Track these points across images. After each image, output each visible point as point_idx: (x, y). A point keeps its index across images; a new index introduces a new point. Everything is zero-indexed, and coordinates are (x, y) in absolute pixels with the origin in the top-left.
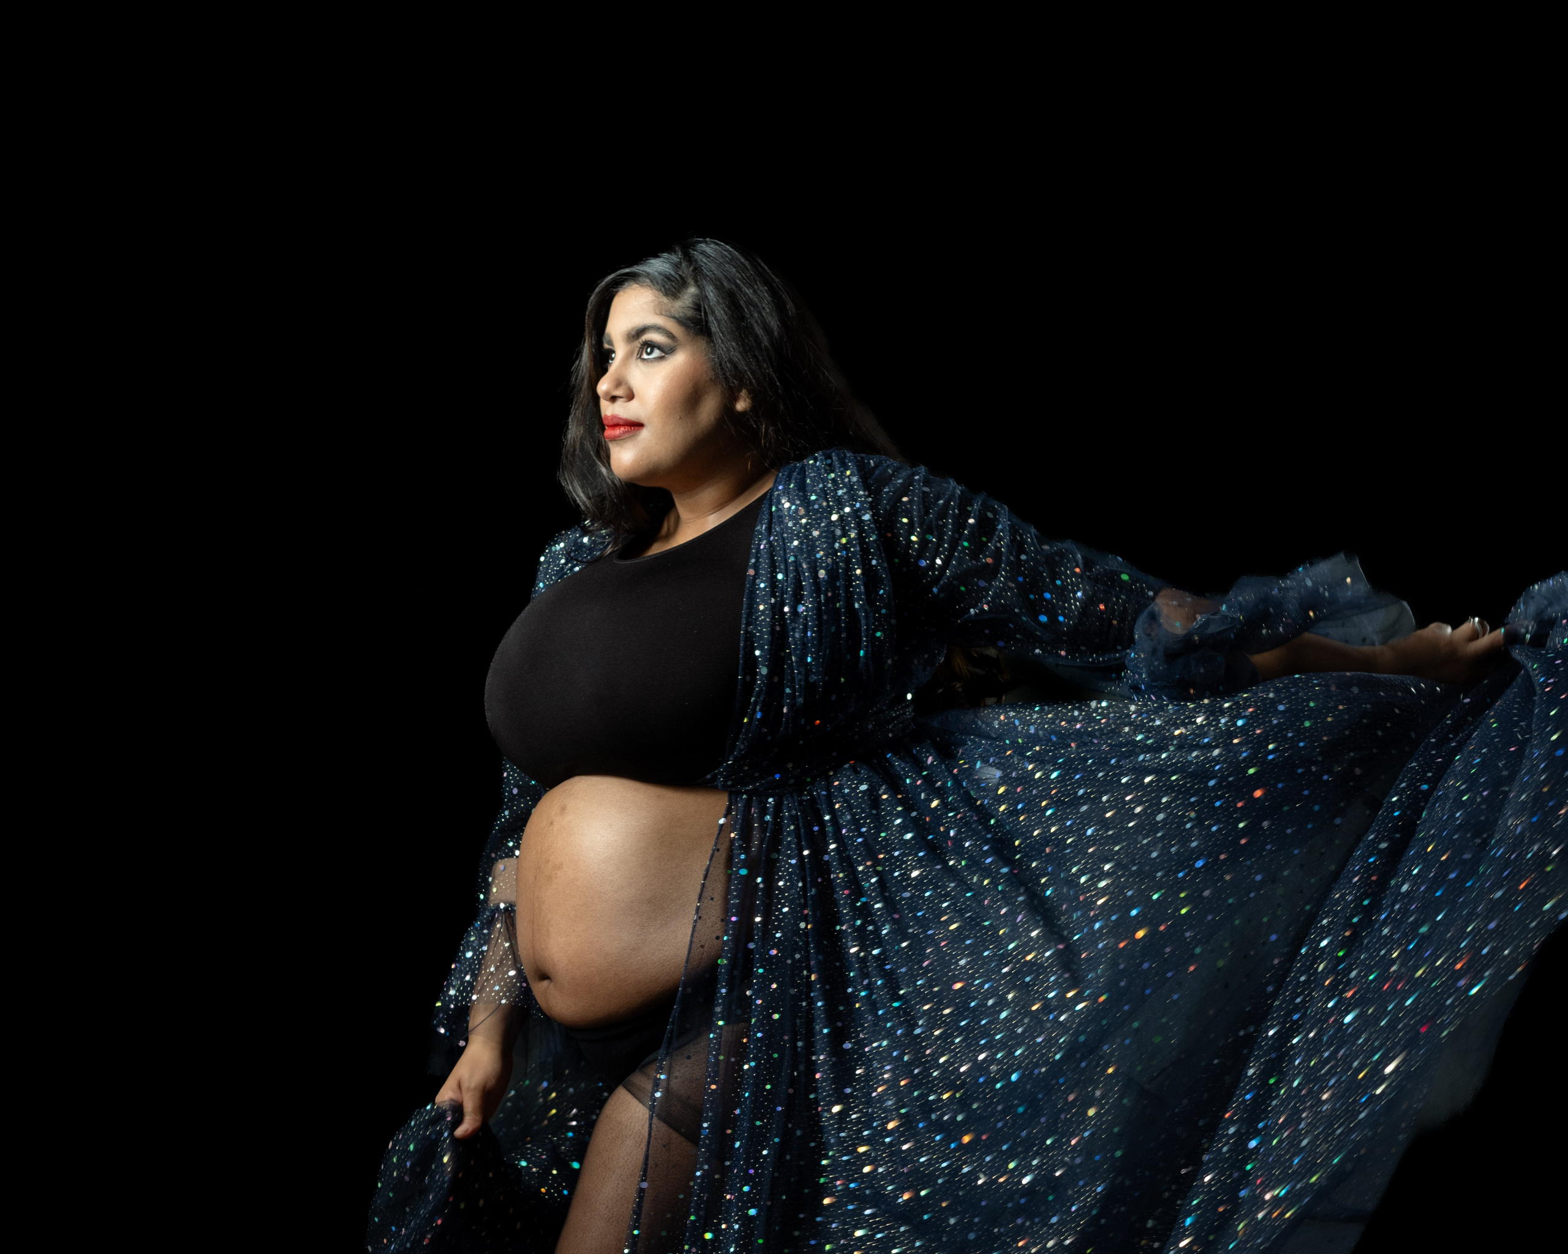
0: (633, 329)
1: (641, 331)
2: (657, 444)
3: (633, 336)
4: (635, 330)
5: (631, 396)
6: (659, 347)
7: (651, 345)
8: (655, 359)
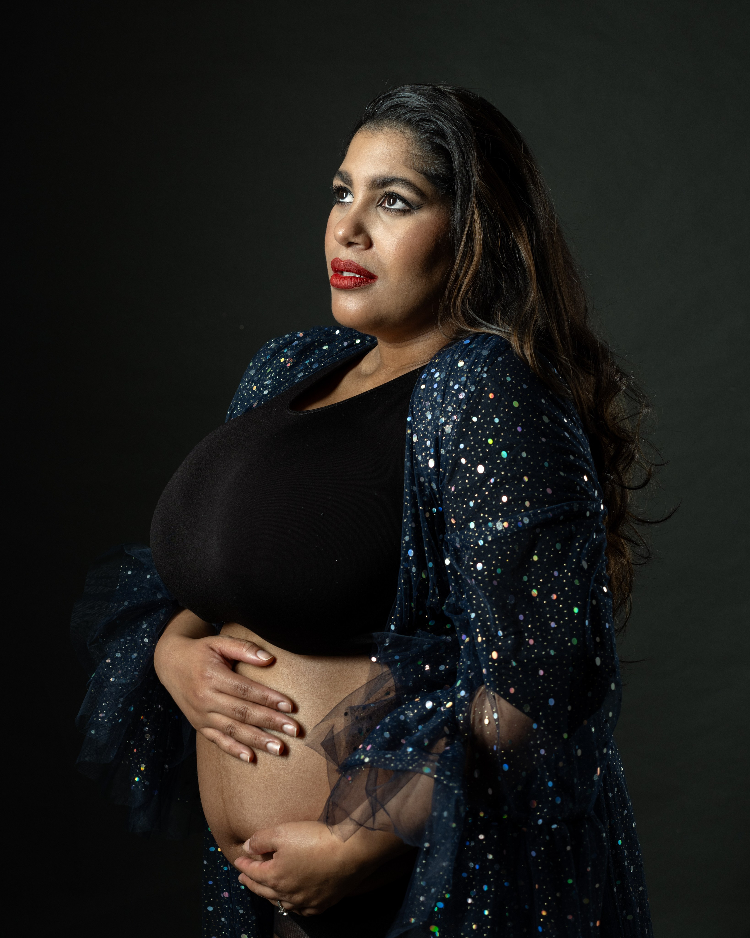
0: (380, 177)
1: (386, 182)
2: (388, 298)
3: (379, 185)
4: (382, 179)
5: (369, 244)
6: (403, 200)
7: (393, 197)
8: (398, 210)
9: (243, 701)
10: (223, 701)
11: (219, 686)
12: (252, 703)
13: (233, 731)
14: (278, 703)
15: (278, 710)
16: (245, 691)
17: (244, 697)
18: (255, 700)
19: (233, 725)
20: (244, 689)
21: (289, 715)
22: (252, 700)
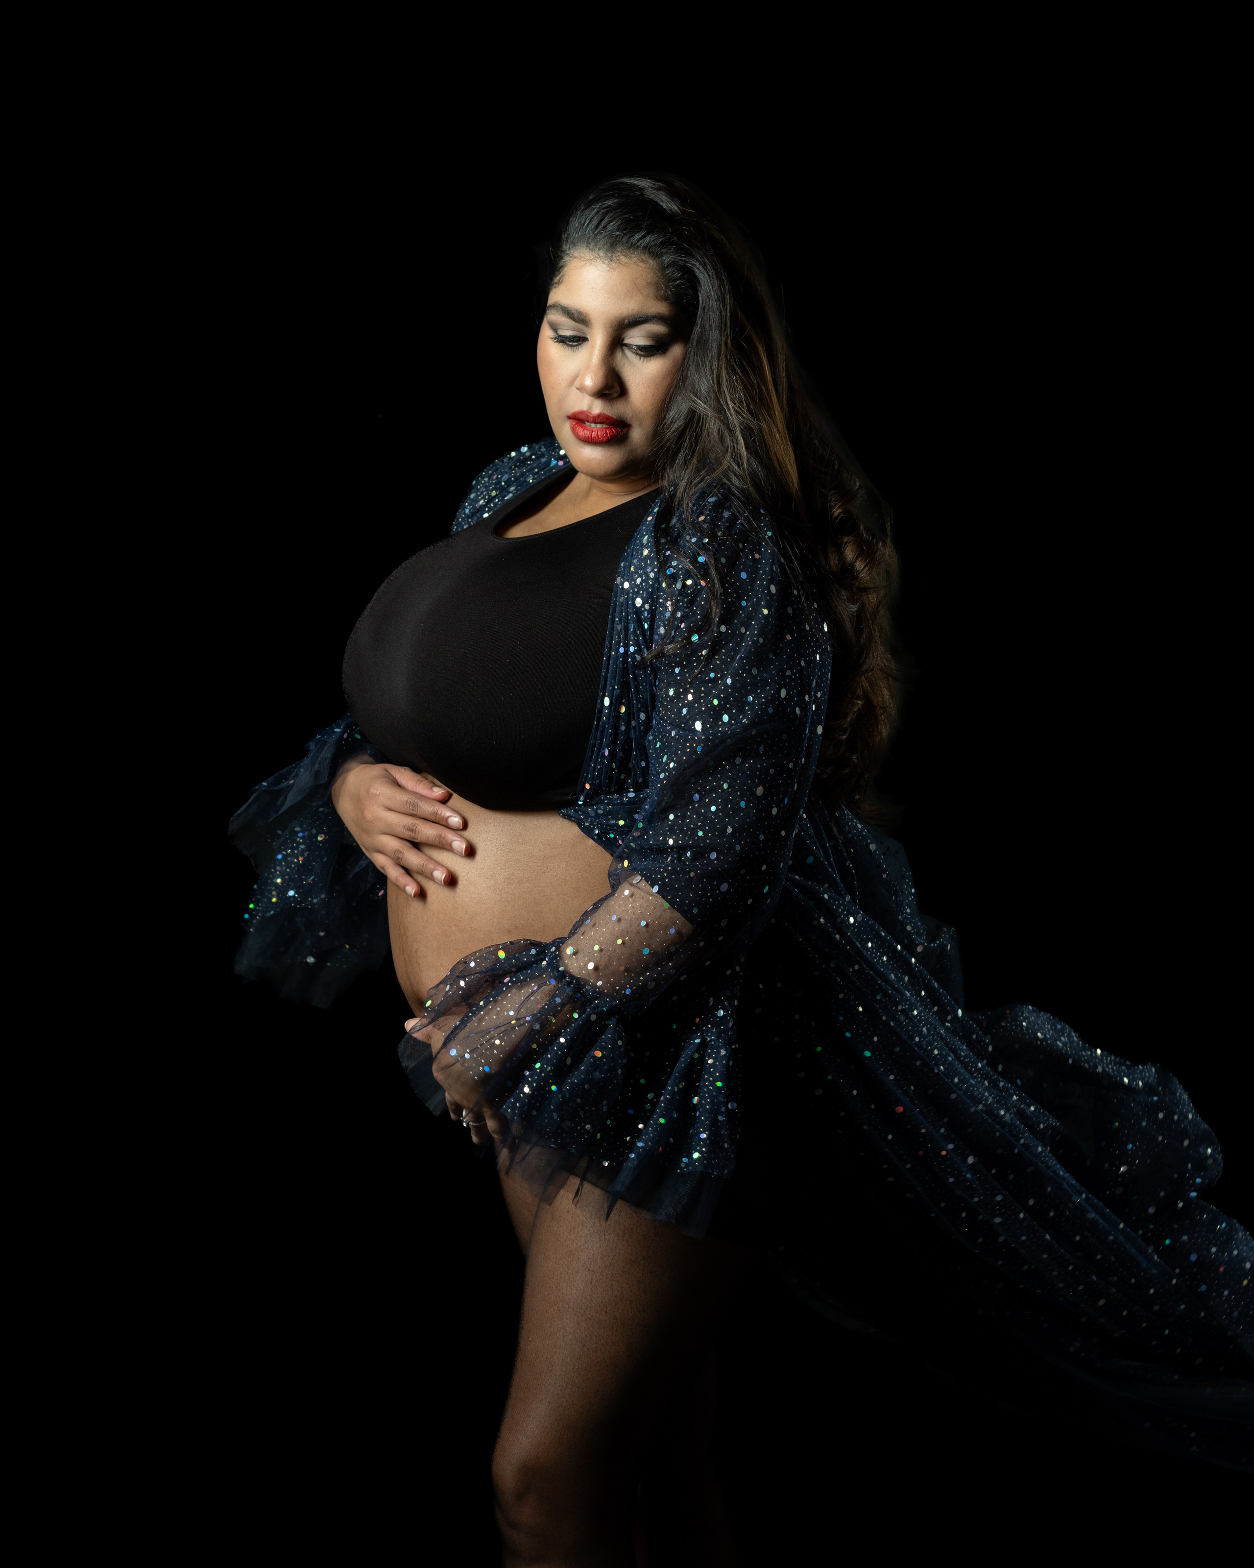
9: (413, 818)
10: (392, 818)
11: (388, 803)
12: (423, 820)
13: (401, 856)
14: (448, 817)
15: (448, 827)
16: (414, 805)
17: (414, 813)
18: (425, 816)
19: (401, 850)
20: (414, 804)
21: (459, 833)
22: (422, 816)
